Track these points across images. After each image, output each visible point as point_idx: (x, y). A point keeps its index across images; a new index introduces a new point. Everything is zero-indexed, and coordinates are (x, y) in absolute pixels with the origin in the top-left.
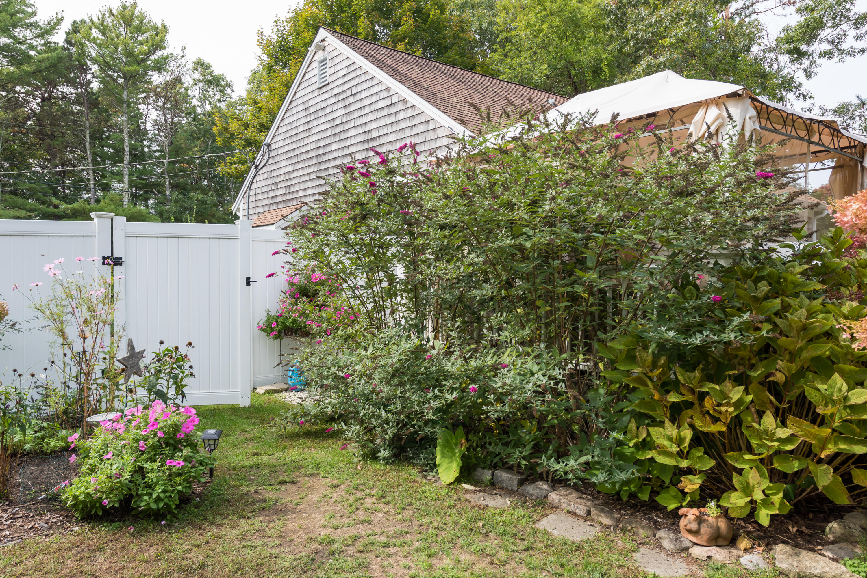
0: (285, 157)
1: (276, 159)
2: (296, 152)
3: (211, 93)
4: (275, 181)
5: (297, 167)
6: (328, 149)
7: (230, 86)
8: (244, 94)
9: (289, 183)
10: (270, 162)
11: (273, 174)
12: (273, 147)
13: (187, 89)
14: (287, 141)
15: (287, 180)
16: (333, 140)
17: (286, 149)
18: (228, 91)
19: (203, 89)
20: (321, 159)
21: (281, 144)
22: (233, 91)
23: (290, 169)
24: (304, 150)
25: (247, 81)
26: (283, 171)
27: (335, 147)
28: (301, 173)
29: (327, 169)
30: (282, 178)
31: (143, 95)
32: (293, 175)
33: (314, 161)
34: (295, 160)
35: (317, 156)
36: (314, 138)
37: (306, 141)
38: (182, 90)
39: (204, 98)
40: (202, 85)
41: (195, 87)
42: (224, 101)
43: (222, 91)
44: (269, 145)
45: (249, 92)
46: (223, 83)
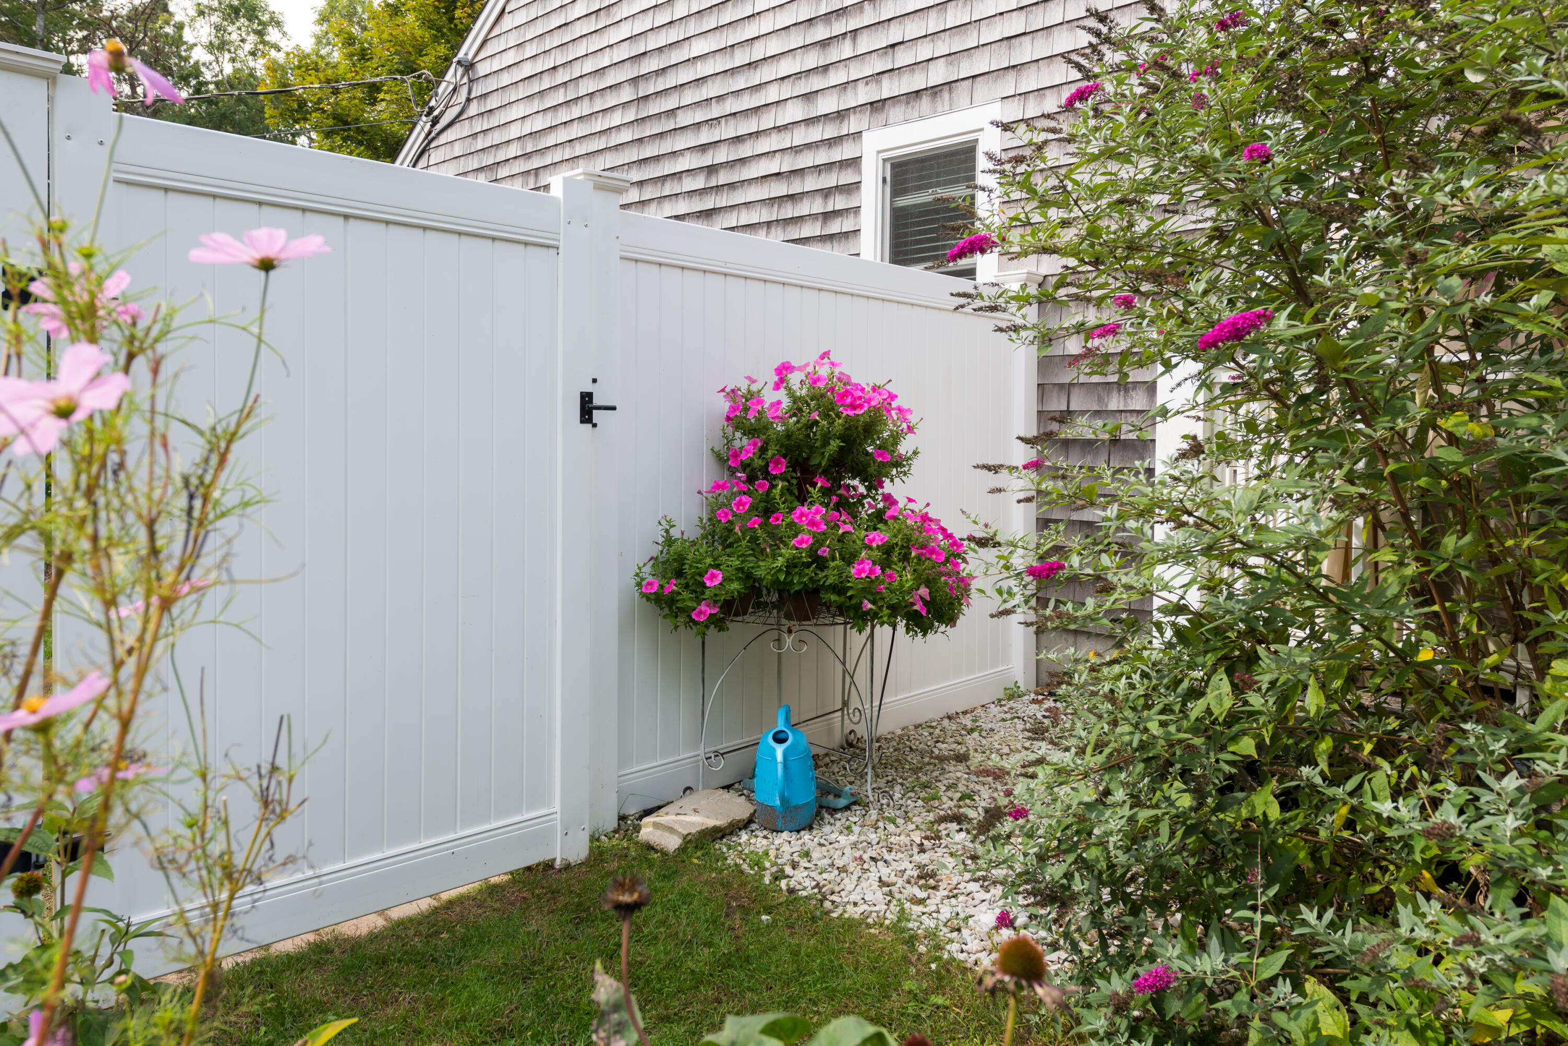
0: (522, 91)
1: (492, 103)
2: (562, 76)
3: (235, 37)
4: (489, 160)
5: (564, 115)
6: (676, 56)
7: (278, 24)
8: (308, 45)
9: (536, 163)
10: (473, 110)
11: (480, 143)
12: (482, 69)
13: (180, 27)
14: (530, 51)
15: (527, 156)
16: (692, 28)
17: (528, 70)
18: (273, 35)
19: (218, 28)
20: (650, 88)
21: (510, 58)
22: (284, 34)
23: (539, 123)
24: (589, 66)
25: (316, 17)
26: (515, 131)
27: (699, 47)
28: (576, 131)
29: (672, 113)
30: (513, 150)
31: (80, 34)
32: (550, 140)
33: (627, 94)
34: (560, 97)
35: (635, 81)
36: (625, 31)
37: (596, 43)
38: (169, 30)
39: (219, 46)
40: (215, 18)
41: (200, 21)
42: (264, 55)
43: (260, 33)
44: (469, 67)
45: (318, 40)
46: (266, 18)
